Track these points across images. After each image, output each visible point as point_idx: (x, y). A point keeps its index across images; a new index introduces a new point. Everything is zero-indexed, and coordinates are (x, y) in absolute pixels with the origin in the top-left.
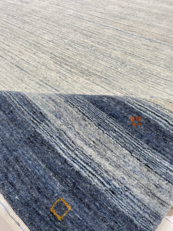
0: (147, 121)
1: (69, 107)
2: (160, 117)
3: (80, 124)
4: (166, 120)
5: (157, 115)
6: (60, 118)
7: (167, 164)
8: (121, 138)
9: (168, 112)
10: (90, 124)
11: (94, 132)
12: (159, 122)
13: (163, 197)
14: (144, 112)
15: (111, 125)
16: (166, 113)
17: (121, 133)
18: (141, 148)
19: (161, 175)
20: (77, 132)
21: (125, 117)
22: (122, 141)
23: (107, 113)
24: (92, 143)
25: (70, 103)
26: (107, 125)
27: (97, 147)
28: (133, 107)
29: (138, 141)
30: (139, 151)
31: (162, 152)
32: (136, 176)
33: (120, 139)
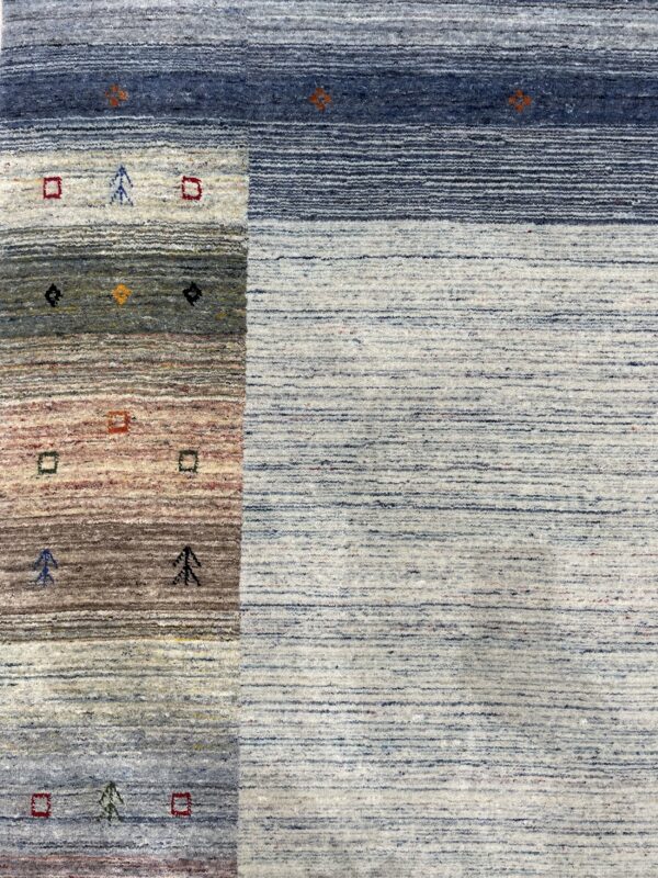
0: (101, 107)
1: (229, 37)
2: (87, 130)
3: (189, 26)
4: (75, 129)
5: (94, 129)
6: (227, 12)
7: (36, 67)
8: (117, 55)
9: (82, 148)
10: (176, 39)
11: (161, 33)
12: (83, 119)
13: (18, 24)
14: (115, 120)
15: (146, 62)
16: (83, 142)
17: (124, 62)
18: (81, 63)
19: (35, 46)
20: (183, 13)
21: (135, 90)
22: (113, 53)
23: (165, 73)
24: (150, 17)
25: (234, 46)
26: (151, 58)
27: (141, 17)
28: (134, 118)
29: (91, 69)
30: (81, 56)
31: (52, 79)
32: (63, 22)
33: (118, 53)
